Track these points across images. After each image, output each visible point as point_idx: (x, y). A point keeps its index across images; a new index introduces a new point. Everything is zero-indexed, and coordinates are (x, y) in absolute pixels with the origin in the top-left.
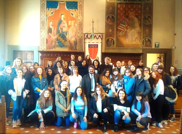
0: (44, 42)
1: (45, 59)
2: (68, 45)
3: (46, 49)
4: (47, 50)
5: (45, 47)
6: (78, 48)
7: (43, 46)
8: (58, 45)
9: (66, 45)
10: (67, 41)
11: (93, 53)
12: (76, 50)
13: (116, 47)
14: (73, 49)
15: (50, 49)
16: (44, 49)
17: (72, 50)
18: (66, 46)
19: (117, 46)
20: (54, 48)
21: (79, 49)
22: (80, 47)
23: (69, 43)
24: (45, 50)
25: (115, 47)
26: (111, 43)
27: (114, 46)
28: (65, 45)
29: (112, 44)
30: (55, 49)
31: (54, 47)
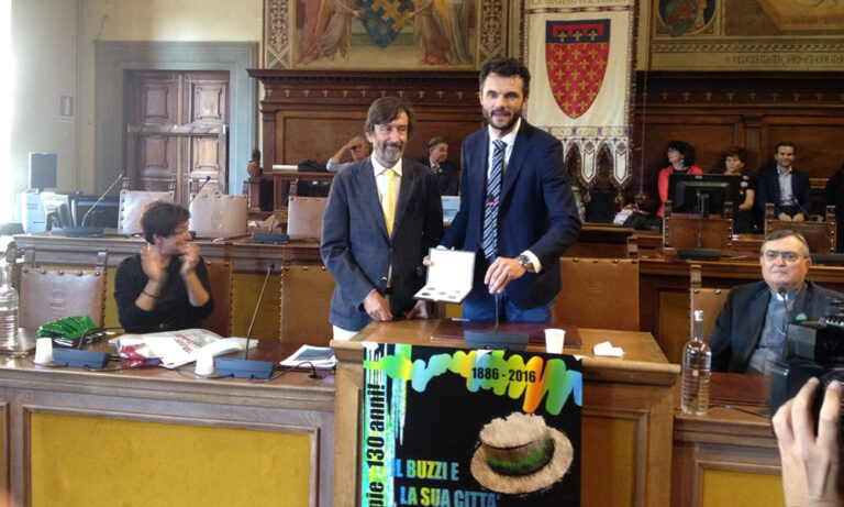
0: (282, 21)
1: (291, 114)
2: (420, 33)
3: (297, 58)
4: (301, 66)
5: (290, 47)
6: (479, 47)
7: (279, 40)
8: (364, 30)
9: (411, 34)
10: (413, 10)
11: (575, 74)
12: (470, 59)
13: (724, 37)
14: (448, 57)
15: (317, 57)
16: (285, 57)
17: (446, 61)
18: (409, 41)
19: (730, 28)
20: (338, 54)
21: (483, 57)
22: (491, 39)
23: (425, 21)
24: (289, 66)
25: (718, 34)
26: (695, 12)
27: (712, 27)
28: (407, 29)
29: (700, 18)
30: (343, 56)
31: (341, 45)
